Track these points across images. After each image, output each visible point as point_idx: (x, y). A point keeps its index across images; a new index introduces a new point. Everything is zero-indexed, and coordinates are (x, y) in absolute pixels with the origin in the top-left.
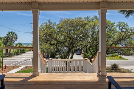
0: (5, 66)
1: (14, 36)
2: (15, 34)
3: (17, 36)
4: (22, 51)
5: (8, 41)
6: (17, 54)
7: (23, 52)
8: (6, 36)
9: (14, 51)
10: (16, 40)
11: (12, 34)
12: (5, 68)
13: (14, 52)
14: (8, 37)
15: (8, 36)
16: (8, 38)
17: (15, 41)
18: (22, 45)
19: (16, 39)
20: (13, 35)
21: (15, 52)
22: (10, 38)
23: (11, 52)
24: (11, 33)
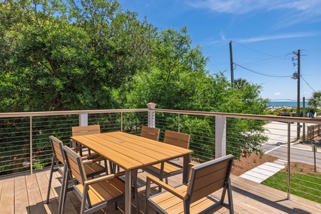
12: (245, 156)
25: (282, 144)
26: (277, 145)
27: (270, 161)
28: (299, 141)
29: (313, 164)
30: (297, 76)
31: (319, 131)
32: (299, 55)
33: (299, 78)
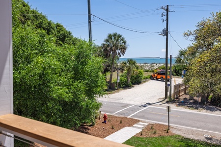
0: (105, 117)
1: (120, 42)
2: (122, 37)
3: (124, 42)
4: (135, 78)
5: (107, 54)
6: (125, 85)
7: (137, 81)
8: (104, 45)
9: (119, 78)
10: (123, 53)
11: (115, 38)
12: (105, 122)
13: (119, 81)
14: (108, 46)
15: (108, 43)
16: (108, 48)
17: (121, 55)
18: (134, 63)
19: (123, 49)
20: (117, 40)
21: (121, 80)
22: (111, 48)
23: (113, 81)
24: (113, 38)
25: (149, 104)
26: (145, 106)
27: (129, 126)
28: (166, 100)
29: (167, 124)
30: (166, 33)
31: (185, 90)
32: (167, 10)
33: (167, 35)
